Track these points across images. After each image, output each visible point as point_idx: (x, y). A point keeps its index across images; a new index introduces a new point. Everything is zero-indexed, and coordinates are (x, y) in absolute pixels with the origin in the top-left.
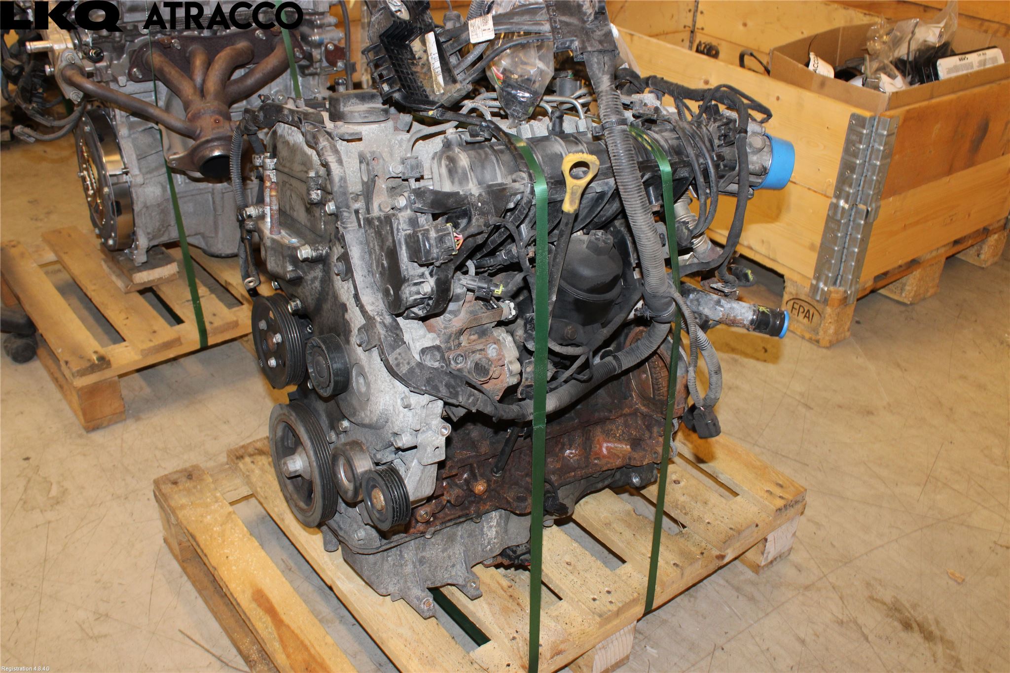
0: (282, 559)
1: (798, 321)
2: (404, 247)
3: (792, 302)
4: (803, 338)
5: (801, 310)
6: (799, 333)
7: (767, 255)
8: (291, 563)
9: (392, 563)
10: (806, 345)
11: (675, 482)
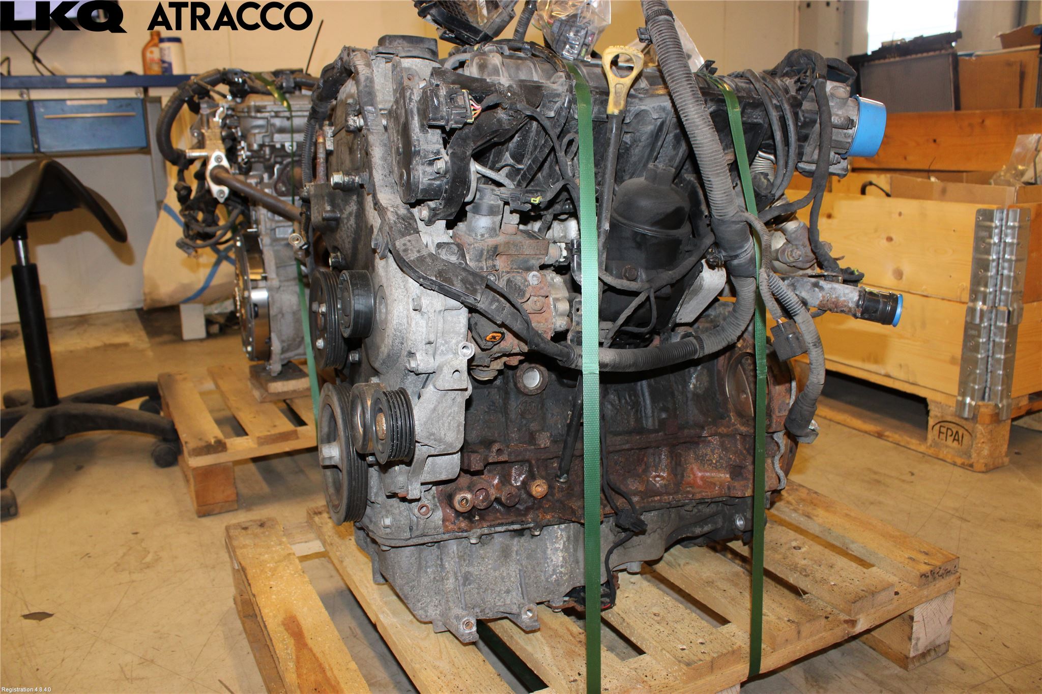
0: (350, 628)
1: (947, 446)
2: (416, 118)
3: (938, 426)
4: (955, 464)
5: (949, 433)
6: (948, 460)
7: (906, 380)
8: (358, 631)
9: (432, 577)
10: (958, 471)
11: (794, 548)
